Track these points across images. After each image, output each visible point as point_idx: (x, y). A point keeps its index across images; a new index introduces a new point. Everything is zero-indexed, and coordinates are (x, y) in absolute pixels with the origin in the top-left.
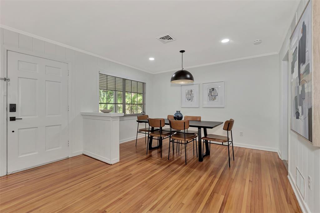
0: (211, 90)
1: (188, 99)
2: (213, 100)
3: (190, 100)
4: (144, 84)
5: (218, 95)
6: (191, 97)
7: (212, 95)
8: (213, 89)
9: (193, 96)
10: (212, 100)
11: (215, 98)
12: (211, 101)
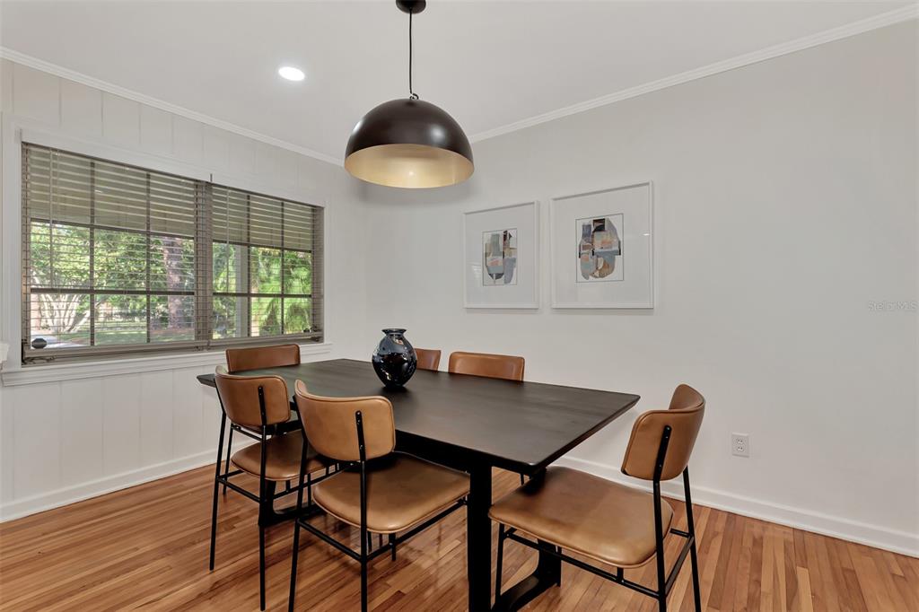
0: (590, 226)
1: (494, 272)
2: (602, 276)
3: (499, 276)
4: (316, 211)
5: (625, 250)
6: (504, 263)
7: (597, 249)
8: (600, 225)
9: (514, 260)
10: (597, 274)
11: (608, 267)
12: (591, 278)
